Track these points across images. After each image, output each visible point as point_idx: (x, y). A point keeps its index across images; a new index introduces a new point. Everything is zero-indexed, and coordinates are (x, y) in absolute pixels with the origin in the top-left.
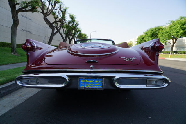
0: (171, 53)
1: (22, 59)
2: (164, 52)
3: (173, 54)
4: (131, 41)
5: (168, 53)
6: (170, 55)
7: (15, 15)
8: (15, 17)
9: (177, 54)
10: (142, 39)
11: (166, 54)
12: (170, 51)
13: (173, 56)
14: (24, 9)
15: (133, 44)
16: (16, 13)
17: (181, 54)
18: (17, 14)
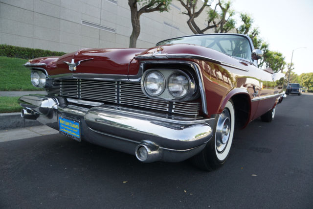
7: (135, 19)
8: (135, 22)
14: (148, 9)
16: (137, 15)
18: (138, 17)
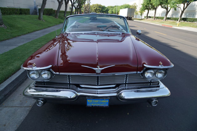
0: (179, 20)
1: (12, 33)
2: (172, 19)
3: (181, 21)
4: (135, 3)
5: (175, 20)
6: (178, 22)
9: (186, 22)
10: (148, 2)
11: (173, 21)
12: (179, 18)
13: (180, 24)
15: (137, 7)
17: (190, 21)
